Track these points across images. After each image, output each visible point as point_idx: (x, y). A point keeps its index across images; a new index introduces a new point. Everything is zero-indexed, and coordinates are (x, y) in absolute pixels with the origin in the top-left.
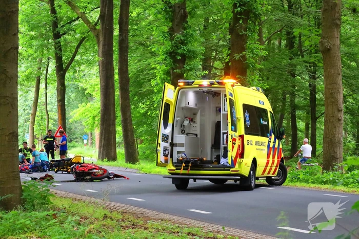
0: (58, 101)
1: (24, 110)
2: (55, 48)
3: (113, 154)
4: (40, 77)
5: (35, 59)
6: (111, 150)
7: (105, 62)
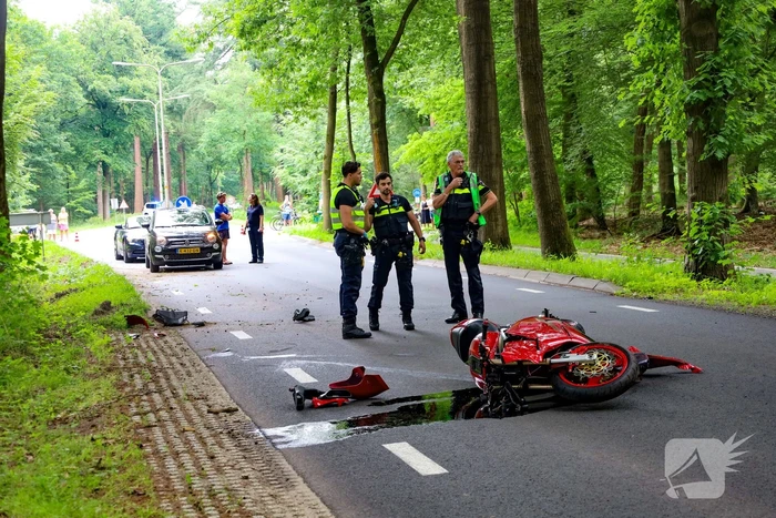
0: (373, 126)
1: (316, 153)
2: (361, 21)
3: (500, 230)
4: (335, 86)
5: (324, 50)
6: (496, 220)
7: (473, 25)
